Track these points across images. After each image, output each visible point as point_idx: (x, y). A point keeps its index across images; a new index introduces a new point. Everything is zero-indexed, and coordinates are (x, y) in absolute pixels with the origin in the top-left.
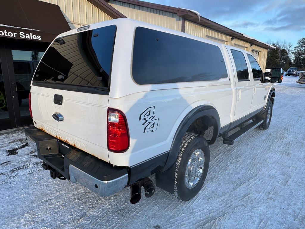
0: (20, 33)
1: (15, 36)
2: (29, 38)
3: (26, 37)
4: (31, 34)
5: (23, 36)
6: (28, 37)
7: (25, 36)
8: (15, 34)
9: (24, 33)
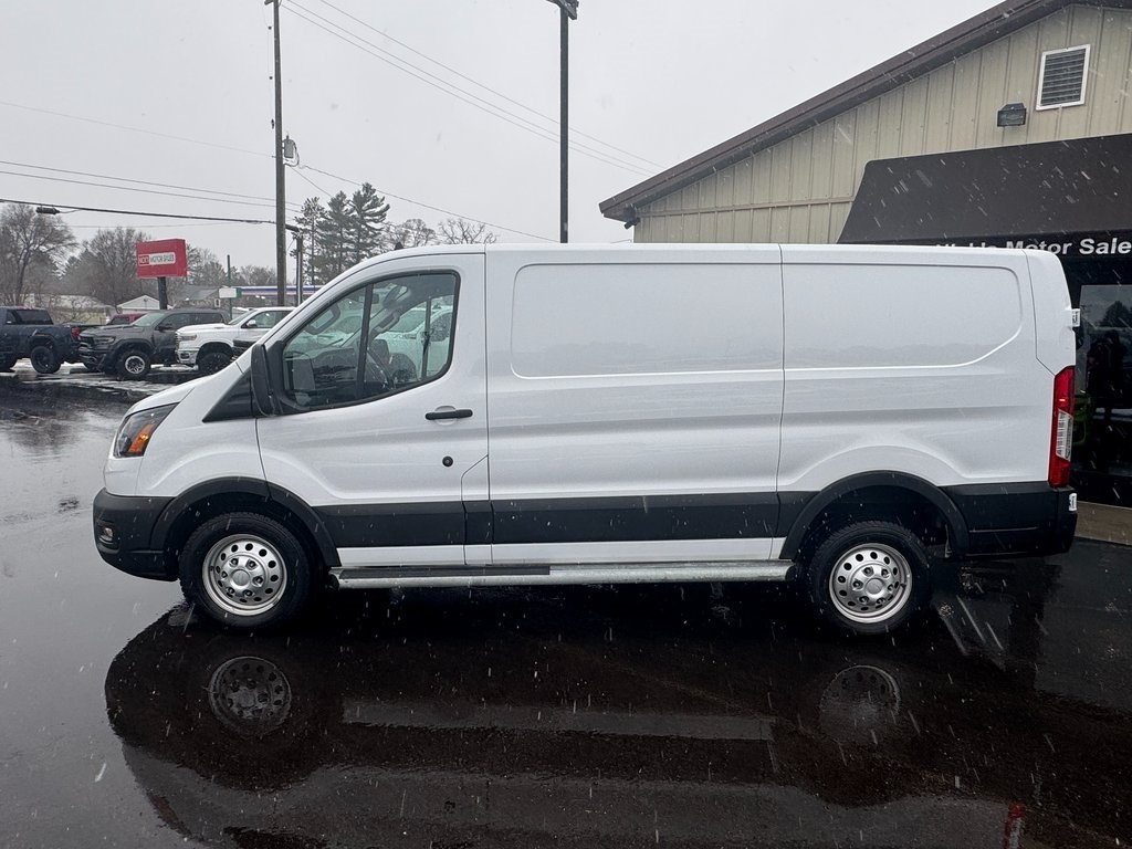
0: (1083, 243)
1: (1065, 252)
2: (1106, 252)
3: (1098, 252)
4: (1115, 240)
5: (1087, 249)
6: (1103, 249)
7: (1096, 247)
8: (1066, 246)
9: (1092, 241)
